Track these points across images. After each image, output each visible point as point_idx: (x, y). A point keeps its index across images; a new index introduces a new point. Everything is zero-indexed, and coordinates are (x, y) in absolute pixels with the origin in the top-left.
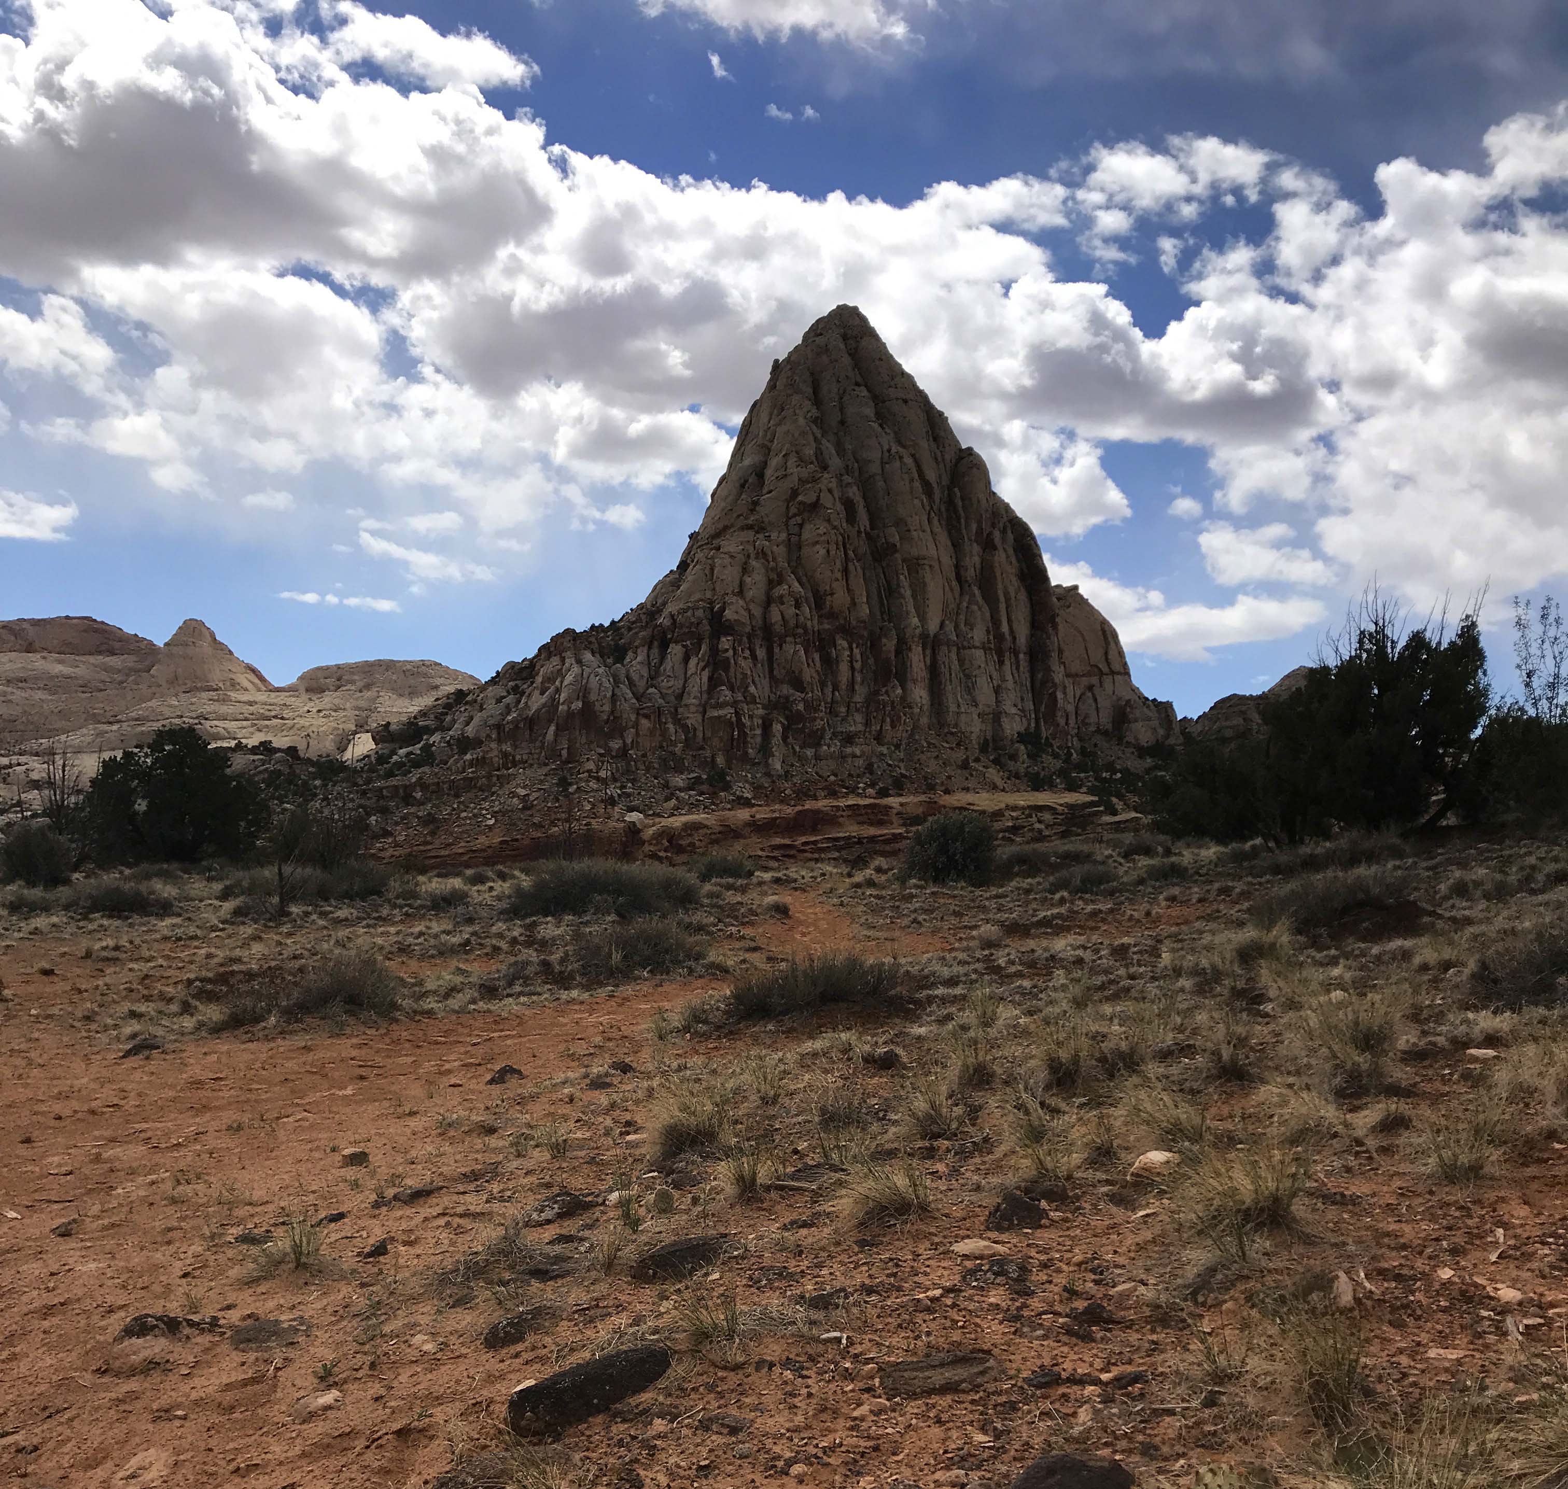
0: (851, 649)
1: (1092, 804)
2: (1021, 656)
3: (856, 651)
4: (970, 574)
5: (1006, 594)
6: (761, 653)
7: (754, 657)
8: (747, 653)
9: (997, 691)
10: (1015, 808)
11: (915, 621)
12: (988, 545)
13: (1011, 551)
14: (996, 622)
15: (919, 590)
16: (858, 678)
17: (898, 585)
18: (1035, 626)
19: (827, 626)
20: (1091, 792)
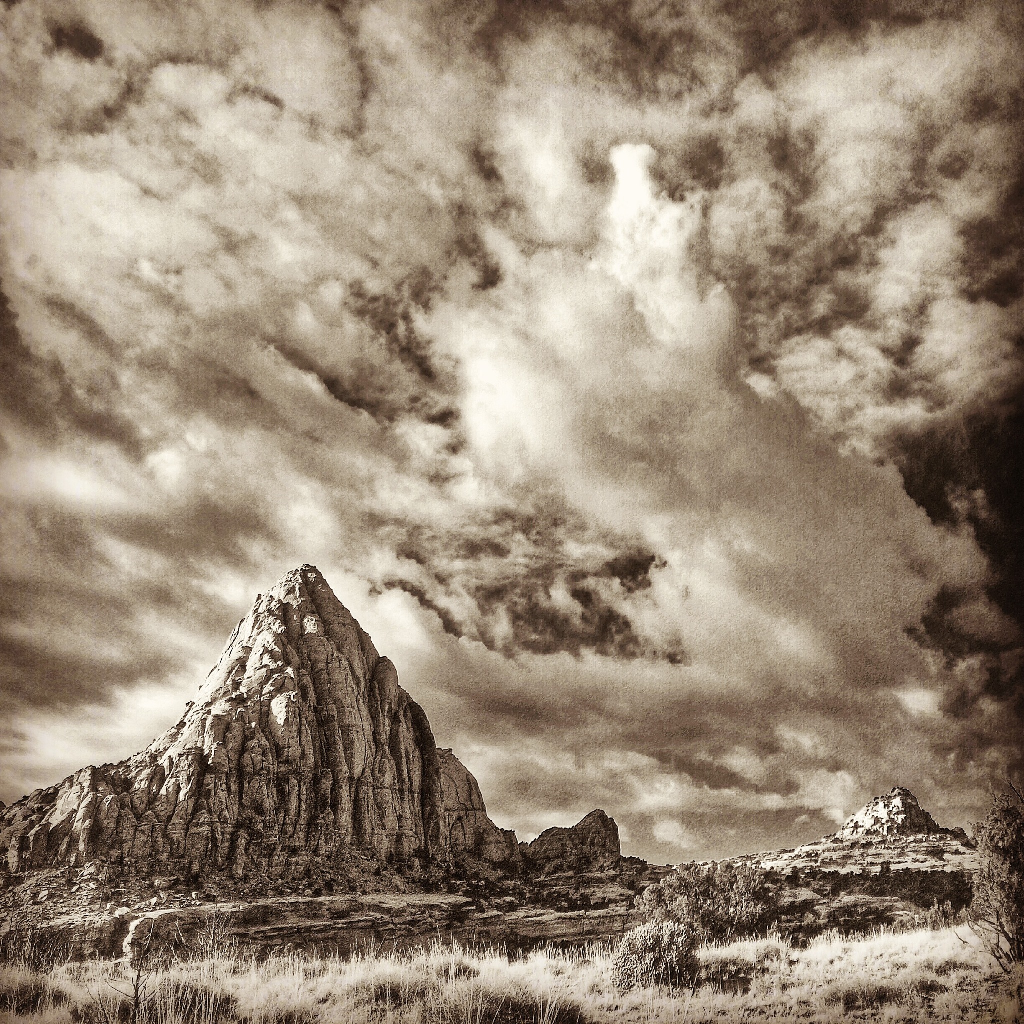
0: (300, 787)
1: (467, 904)
2: (416, 795)
3: (304, 788)
4: (384, 738)
5: (407, 752)
6: (234, 787)
7: (229, 790)
8: (224, 786)
9: (400, 818)
10: (414, 906)
11: (345, 768)
12: (395, 719)
13: (410, 725)
14: (399, 770)
15: (349, 746)
16: (304, 807)
17: (335, 743)
18: (425, 774)
19: (283, 769)
20: (466, 894)
